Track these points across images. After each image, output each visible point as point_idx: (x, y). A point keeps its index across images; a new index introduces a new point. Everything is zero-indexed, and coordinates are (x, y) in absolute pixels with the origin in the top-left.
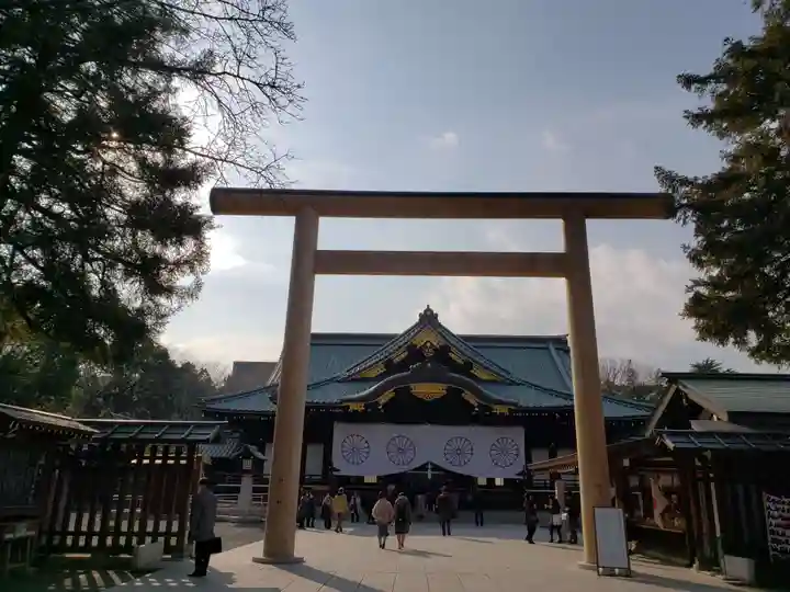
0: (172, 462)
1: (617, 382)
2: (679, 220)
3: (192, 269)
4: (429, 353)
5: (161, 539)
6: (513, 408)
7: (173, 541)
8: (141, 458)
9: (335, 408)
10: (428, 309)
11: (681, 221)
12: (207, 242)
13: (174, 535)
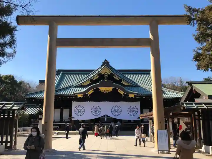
0: (7, 117)
1: (176, 85)
2: (191, 25)
3: (11, 46)
4: (106, 76)
5: (4, 144)
6: (136, 95)
7: (9, 144)
9: (72, 96)
10: (106, 60)
11: (192, 25)
12: (15, 36)
13: (9, 142)
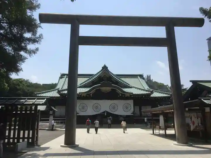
0: (29, 112)
4: (105, 79)
5: (26, 140)
7: (30, 140)
8: (17, 111)
10: (105, 66)
